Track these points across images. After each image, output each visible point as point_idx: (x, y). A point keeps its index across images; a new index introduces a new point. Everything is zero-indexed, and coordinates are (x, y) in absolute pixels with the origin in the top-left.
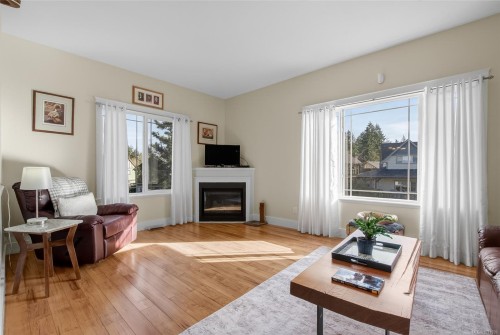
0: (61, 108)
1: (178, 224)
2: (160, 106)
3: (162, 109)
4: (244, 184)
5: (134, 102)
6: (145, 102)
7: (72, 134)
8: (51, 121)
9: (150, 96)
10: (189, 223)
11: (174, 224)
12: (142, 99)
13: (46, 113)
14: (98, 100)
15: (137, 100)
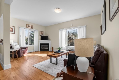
2: (32, 28)
4: (49, 44)
5: (27, 27)
6: (29, 27)
7: (14, 34)
10: (38, 51)
11: (35, 51)
12: (28, 27)
14: (20, 27)
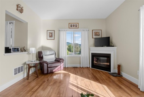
0: (52, 33)
1: (83, 67)
2: (77, 27)
3: (78, 28)
4: (110, 54)
5: (69, 28)
6: (72, 27)
7: (54, 39)
8: (50, 37)
9: (74, 25)
10: (87, 67)
11: (82, 67)
13: (49, 35)
14: (60, 29)
15: (70, 27)
